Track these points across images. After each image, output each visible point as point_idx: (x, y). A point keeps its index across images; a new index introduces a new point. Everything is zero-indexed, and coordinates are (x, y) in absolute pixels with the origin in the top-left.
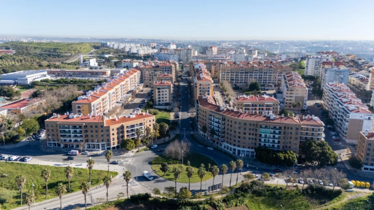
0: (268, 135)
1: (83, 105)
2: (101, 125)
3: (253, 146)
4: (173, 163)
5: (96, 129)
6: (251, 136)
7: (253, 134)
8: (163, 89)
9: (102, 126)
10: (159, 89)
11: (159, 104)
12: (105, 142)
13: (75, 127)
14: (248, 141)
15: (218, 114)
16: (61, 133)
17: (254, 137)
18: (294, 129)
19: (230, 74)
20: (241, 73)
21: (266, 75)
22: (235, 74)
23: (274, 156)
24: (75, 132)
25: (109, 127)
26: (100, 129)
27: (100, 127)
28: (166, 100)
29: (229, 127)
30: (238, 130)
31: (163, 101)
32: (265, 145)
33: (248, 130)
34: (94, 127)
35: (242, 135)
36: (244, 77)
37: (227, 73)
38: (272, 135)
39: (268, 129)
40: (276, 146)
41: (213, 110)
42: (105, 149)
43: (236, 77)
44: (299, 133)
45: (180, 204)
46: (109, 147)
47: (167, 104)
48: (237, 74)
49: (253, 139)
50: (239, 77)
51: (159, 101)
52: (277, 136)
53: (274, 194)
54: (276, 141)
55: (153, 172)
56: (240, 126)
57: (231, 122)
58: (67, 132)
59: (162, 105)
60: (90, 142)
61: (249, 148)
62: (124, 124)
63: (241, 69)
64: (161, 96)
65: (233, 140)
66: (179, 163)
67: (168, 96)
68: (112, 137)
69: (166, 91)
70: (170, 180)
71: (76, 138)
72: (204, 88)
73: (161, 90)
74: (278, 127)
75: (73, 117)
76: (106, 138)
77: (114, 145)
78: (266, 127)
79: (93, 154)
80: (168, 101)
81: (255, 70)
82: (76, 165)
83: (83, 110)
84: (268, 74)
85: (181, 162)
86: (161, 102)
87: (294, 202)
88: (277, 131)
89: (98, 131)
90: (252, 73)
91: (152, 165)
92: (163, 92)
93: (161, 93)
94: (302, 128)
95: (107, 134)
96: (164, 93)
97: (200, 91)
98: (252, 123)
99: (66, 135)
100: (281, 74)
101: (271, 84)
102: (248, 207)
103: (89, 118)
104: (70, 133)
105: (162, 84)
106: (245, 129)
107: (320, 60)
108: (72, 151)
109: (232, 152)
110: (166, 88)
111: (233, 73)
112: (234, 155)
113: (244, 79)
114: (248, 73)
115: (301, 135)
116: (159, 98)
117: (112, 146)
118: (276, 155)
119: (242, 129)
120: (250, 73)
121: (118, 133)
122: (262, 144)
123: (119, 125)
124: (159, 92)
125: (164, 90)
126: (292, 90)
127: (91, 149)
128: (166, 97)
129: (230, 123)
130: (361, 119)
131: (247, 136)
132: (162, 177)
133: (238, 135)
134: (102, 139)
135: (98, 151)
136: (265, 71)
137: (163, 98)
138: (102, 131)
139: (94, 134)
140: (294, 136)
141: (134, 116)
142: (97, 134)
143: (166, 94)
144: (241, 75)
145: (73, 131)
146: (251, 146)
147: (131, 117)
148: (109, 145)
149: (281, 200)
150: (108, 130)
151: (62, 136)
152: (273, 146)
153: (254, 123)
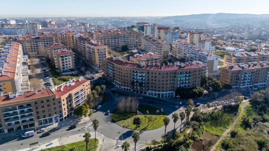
0: (182, 79)
1: (4, 83)
2: (53, 97)
3: (172, 88)
4: (131, 116)
5: (48, 103)
6: (171, 82)
7: (172, 80)
8: (66, 56)
9: (54, 99)
10: (62, 57)
11: (64, 70)
12: (58, 114)
13: (21, 107)
14: (169, 86)
15: (141, 70)
16: (4, 117)
17: (173, 82)
18: (198, 71)
19: (103, 40)
20: (111, 39)
21: (128, 39)
22: (107, 40)
23: (192, 92)
24: (22, 112)
25: (60, 98)
26: (52, 102)
27: (52, 100)
28: (70, 67)
29: (154, 78)
30: (161, 79)
31: (67, 67)
32: (180, 86)
33: (169, 77)
34: (45, 101)
35: (165, 82)
36: (113, 42)
37: (101, 39)
38: (184, 79)
39: (182, 74)
40: (187, 85)
41: (134, 67)
42: (58, 122)
43: (108, 43)
44: (201, 73)
45: (174, 146)
46: (61, 118)
47: (72, 70)
48: (108, 40)
49: (172, 83)
50: (110, 42)
51: (64, 68)
52: (187, 78)
53: (213, 117)
54: (187, 82)
55: (124, 128)
56: (163, 76)
57: (156, 74)
58: (11, 115)
59: (67, 72)
60: (41, 118)
61: (170, 91)
62: (70, 92)
63: (110, 36)
64: (65, 64)
65: (157, 88)
66: (135, 115)
67: (71, 63)
68: (63, 107)
69: (69, 58)
70: (145, 130)
71: (25, 118)
72: (101, 52)
73: (64, 58)
74: (188, 72)
75: (15, 96)
76: (58, 110)
77: (65, 115)
78: (181, 73)
79: (49, 130)
80: (72, 67)
81: (121, 36)
82: (46, 146)
83: (5, 88)
84: (129, 39)
85: (136, 114)
86: (66, 69)
87: (225, 119)
88: (188, 75)
89: (50, 105)
90: (119, 38)
91: (116, 123)
92: (66, 59)
93: (65, 61)
94: (202, 69)
95: (59, 105)
96: (68, 60)
97: (99, 55)
98: (172, 72)
99: (10, 118)
100: (137, 38)
101: (132, 46)
102: (207, 131)
103: (35, 94)
104: (17, 115)
105: (64, 53)
106: (167, 77)
107: (153, 27)
108: (27, 132)
109: (156, 97)
110: (69, 56)
111: (105, 39)
112: (159, 98)
113: (113, 43)
114: (116, 38)
115: (202, 74)
116: (63, 65)
117: (64, 116)
118: (193, 91)
119: (165, 77)
120: (117, 38)
121: (67, 103)
122: (178, 86)
123: (66, 95)
124: (63, 60)
125: (67, 58)
126: (161, 47)
127: (43, 125)
128: (70, 64)
129: (154, 75)
130: (213, 59)
131: (169, 82)
132: (135, 129)
133: (162, 82)
134: (55, 112)
135: (52, 124)
136: (127, 37)
137: (67, 65)
138: (54, 104)
139: (46, 108)
140: (198, 76)
141: (74, 84)
142: (49, 108)
143: (69, 61)
144: (111, 41)
145: (20, 112)
146: (171, 89)
147: (72, 85)
148: (61, 116)
149: (218, 120)
150: (60, 102)
151: (5, 120)
152: (185, 85)
153: (173, 72)
